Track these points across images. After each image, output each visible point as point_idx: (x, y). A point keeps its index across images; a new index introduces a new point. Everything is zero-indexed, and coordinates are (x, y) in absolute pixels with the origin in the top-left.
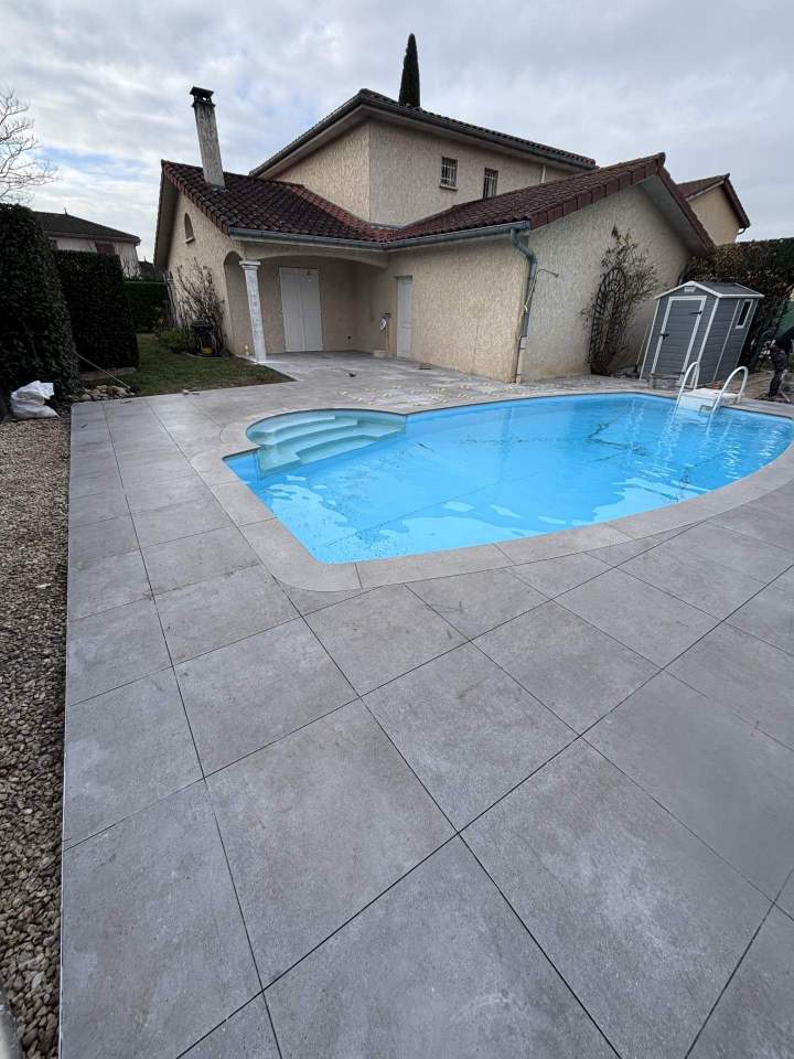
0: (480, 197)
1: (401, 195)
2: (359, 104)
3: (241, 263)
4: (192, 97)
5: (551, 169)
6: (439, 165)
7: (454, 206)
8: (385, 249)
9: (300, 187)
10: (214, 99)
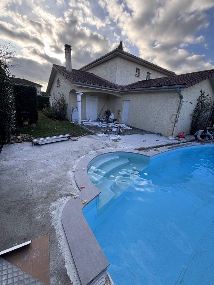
0: (146, 79)
1: (125, 77)
2: (116, 51)
3: (76, 93)
4: (65, 47)
5: (164, 74)
6: (135, 70)
7: (139, 81)
8: (122, 92)
9: (92, 74)
10: (71, 48)
